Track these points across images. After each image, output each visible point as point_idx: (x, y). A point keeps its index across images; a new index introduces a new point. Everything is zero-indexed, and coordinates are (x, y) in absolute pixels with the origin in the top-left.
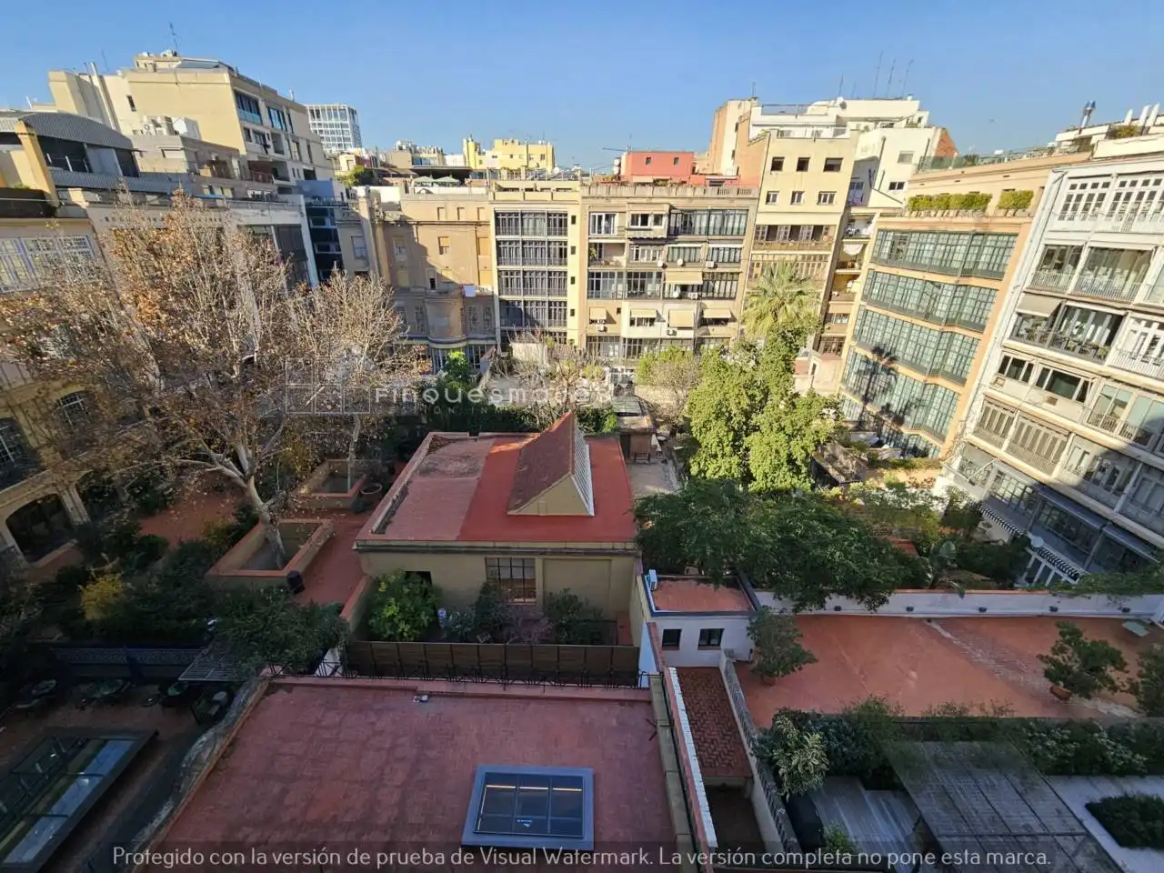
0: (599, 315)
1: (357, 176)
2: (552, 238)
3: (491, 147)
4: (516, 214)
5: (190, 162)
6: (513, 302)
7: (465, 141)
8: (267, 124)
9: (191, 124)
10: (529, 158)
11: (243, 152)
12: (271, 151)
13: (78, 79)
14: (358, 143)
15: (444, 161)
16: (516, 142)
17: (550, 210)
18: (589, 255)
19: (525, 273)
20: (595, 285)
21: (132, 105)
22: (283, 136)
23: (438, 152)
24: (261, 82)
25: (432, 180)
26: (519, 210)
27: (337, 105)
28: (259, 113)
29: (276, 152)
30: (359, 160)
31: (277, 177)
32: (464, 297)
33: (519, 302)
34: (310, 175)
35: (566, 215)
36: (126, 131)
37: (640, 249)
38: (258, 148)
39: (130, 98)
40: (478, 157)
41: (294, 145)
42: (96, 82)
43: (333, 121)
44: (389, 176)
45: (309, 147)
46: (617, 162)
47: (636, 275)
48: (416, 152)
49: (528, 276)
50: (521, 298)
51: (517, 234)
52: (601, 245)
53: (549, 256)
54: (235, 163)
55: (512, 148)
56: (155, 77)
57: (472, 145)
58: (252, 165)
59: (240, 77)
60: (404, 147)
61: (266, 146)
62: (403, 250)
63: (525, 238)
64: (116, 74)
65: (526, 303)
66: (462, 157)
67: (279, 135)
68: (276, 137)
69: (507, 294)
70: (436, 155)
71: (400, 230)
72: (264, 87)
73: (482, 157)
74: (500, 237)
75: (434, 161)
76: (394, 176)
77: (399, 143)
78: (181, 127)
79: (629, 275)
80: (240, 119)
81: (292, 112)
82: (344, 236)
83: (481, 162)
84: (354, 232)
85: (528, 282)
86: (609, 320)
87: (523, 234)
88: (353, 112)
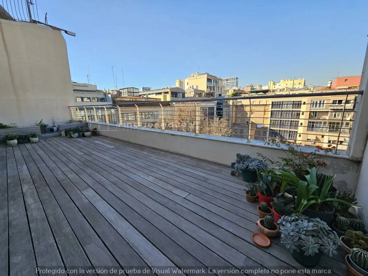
0: (313, 138)
1: (233, 94)
2: (293, 109)
3: (279, 82)
4: (280, 102)
5: (194, 94)
6: (275, 130)
7: (270, 82)
8: (212, 84)
9: (197, 86)
10: (294, 84)
11: (206, 91)
12: (212, 90)
13: (181, 81)
14: (237, 86)
15: (261, 88)
16: (289, 80)
17: (294, 100)
18: (310, 115)
19: (281, 121)
20: (311, 126)
21: (188, 84)
22: (216, 87)
23: (260, 86)
24: (213, 75)
25: (255, 94)
26: (282, 101)
27: (233, 77)
28: (211, 82)
29: (213, 90)
30: (234, 90)
31: (212, 96)
32: (257, 127)
33: (277, 130)
34: (220, 95)
35: (301, 102)
36: (185, 89)
37: (337, 113)
38: (209, 90)
39: (188, 83)
40: (274, 86)
41: (217, 88)
42: (183, 81)
43: (231, 81)
44: (242, 94)
45: (221, 88)
46: (330, 82)
47: (334, 123)
48: (253, 86)
49: (282, 122)
50: (278, 129)
51: (279, 108)
52: (316, 112)
53: (292, 115)
54: (203, 94)
55: (287, 82)
56: (193, 78)
57: (272, 83)
58: (207, 94)
59: (209, 75)
60: (249, 86)
61: (211, 89)
62: (240, 113)
63: (283, 109)
64: (186, 79)
65: (280, 131)
66: (268, 86)
67: (215, 87)
68: (214, 87)
69: (273, 127)
70: (259, 87)
71: (240, 108)
72: (214, 76)
73: (275, 86)
74: (273, 109)
75: (258, 88)
76: (244, 94)
77: (248, 85)
78: (195, 87)
79: (330, 123)
80: (207, 84)
81: (219, 81)
82: (224, 109)
83: (274, 87)
84: (227, 108)
85: (282, 124)
86: (317, 140)
87: (282, 108)
88: (237, 78)
